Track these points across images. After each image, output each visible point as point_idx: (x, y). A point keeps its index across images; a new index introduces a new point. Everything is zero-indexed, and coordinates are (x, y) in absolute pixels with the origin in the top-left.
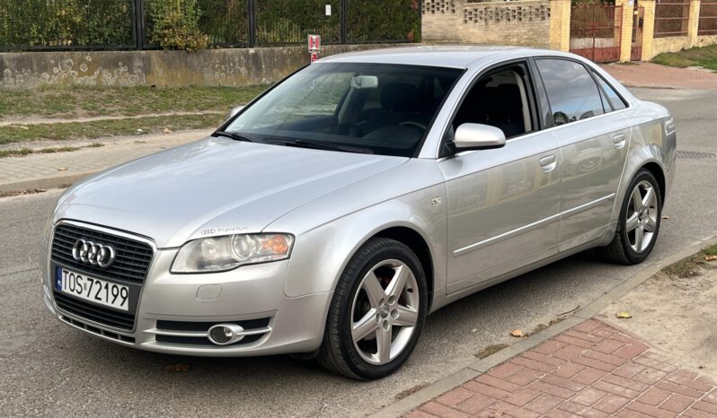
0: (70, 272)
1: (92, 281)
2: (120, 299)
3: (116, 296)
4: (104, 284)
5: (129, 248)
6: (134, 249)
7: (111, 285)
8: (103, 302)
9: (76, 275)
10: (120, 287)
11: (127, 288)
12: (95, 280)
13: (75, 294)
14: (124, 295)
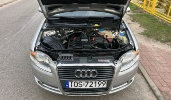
2: (102, 85)
3: (100, 85)
4: (94, 82)
9: (78, 82)
13: (78, 87)
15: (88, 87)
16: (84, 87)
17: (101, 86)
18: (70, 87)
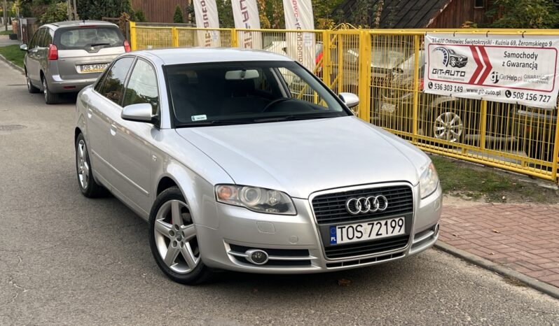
0: (347, 226)
1: (373, 224)
2: (398, 228)
3: (394, 228)
4: (383, 222)
5: (392, 192)
6: (396, 192)
7: (389, 221)
8: (384, 235)
9: (355, 226)
10: (397, 220)
11: (403, 218)
12: (375, 223)
14: (400, 224)
15: (373, 237)
16: (365, 238)
17: (396, 233)
18: (339, 241)
